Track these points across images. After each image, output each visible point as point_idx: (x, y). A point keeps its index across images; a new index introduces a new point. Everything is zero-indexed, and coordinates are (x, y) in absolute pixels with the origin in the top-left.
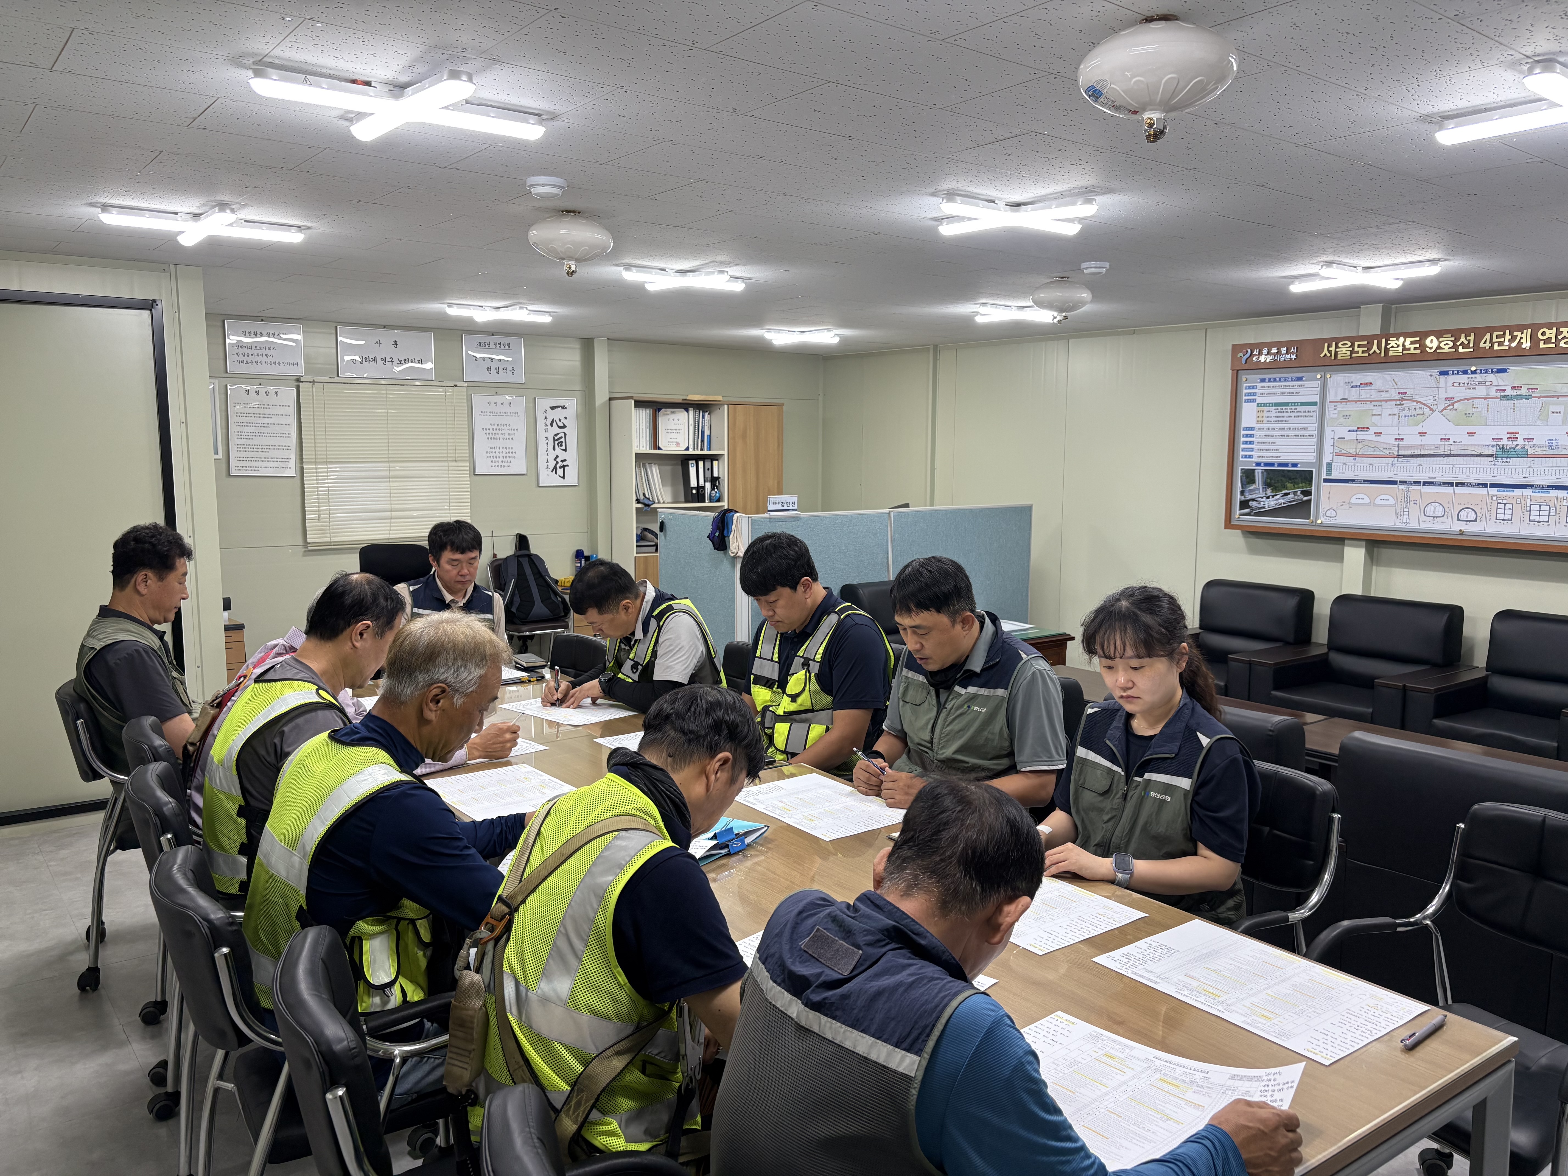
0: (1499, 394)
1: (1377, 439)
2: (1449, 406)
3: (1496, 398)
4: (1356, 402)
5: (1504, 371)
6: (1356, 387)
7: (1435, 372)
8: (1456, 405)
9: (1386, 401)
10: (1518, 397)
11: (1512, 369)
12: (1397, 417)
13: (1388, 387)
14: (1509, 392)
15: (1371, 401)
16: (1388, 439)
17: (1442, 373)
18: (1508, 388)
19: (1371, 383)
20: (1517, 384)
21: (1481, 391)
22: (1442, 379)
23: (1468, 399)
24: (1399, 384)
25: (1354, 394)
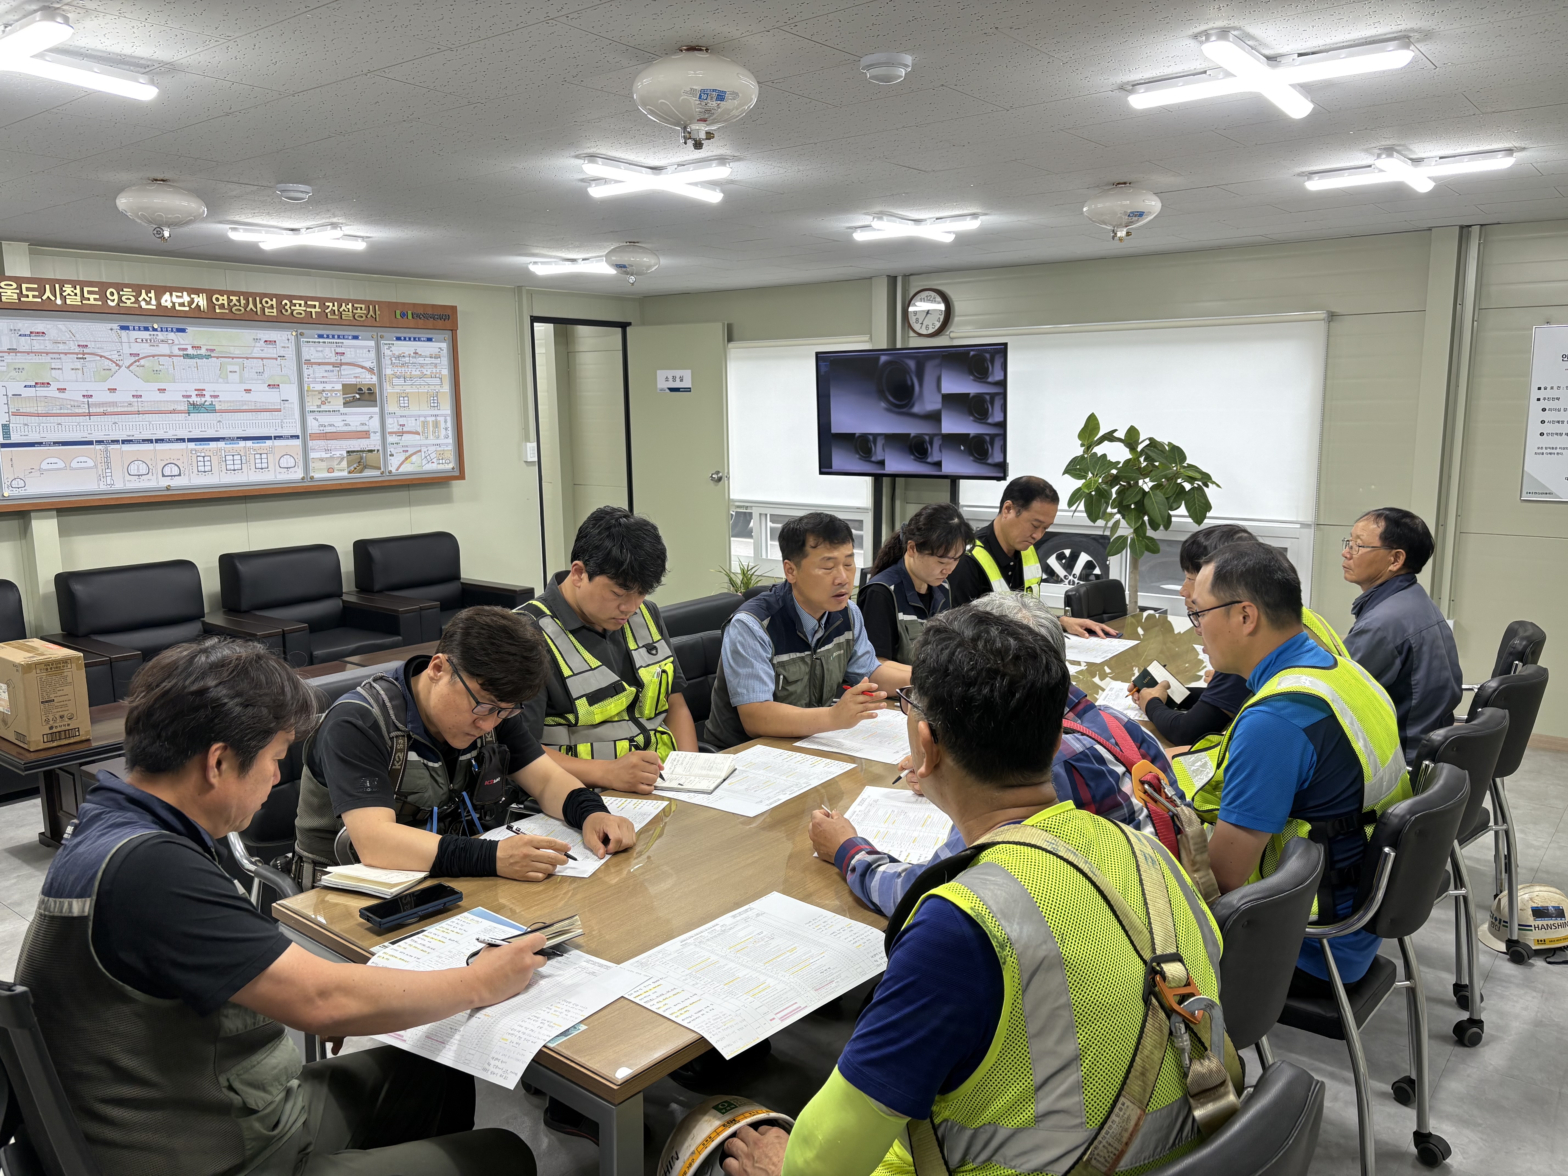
0: (181, 353)
1: (61, 395)
2: (135, 362)
3: (180, 356)
4: (28, 353)
5: (183, 330)
6: (25, 335)
7: (115, 326)
8: (142, 362)
9: (66, 354)
10: (200, 357)
11: (190, 329)
12: (80, 372)
13: (64, 338)
14: (190, 351)
15: (47, 353)
16: (75, 394)
17: (123, 328)
18: (189, 347)
19: (43, 333)
20: (196, 344)
21: (164, 349)
22: (124, 333)
23: (153, 356)
24: (77, 335)
25: (24, 344)
